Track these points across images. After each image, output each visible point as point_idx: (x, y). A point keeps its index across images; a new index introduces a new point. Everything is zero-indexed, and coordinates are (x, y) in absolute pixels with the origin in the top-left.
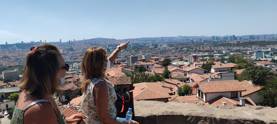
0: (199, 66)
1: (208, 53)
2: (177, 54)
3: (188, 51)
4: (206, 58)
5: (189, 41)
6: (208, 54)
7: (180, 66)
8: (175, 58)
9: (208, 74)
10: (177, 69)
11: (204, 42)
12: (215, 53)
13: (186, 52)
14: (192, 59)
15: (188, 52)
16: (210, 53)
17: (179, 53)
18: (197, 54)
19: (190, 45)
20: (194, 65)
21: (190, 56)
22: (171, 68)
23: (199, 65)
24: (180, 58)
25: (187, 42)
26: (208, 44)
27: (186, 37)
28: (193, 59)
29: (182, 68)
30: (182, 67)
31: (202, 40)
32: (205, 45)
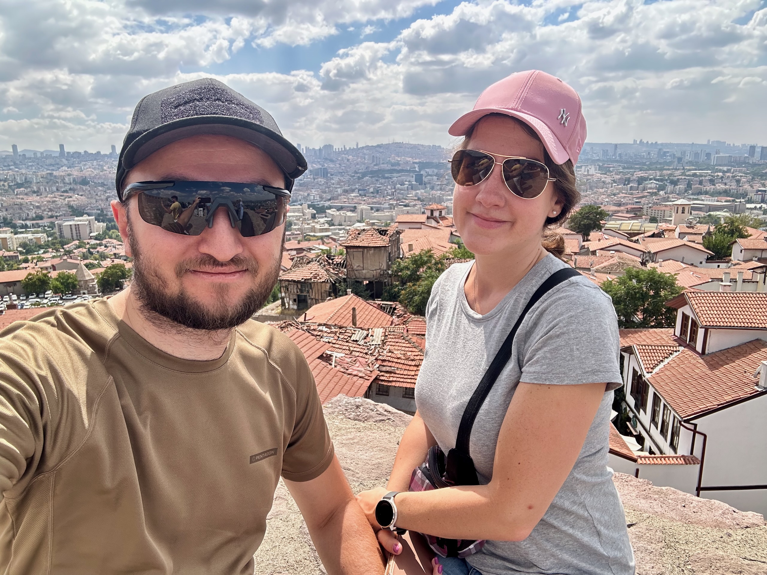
0: (692, 237)
1: (729, 198)
2: (624, 197)
3: (662, 190)
4: (718, 213)
5: (669, 159)
6: (726, 201)
7: (631, 235)
8: (616, 208)
9: (719, 266)
10: (620, 244)
11: (716, 165)
12: (750, 201)
13: (653, 193)
14: (671, 216)
15: (662, 193)
16: (733, 201)
17: (632, 194)
18: (690, 199)
19: (669, 172)
20: (677, 236)
21: (666, 206)
22: (599, 240)
23: (691, 234)
24: (633, 210)
25: (662, 161)
26: (731, 170)
27: (662, 144)
28: (673, 217)
29: (637, 241)
30: (634, 238)
31: (712, 158)
32: (720, 174)
